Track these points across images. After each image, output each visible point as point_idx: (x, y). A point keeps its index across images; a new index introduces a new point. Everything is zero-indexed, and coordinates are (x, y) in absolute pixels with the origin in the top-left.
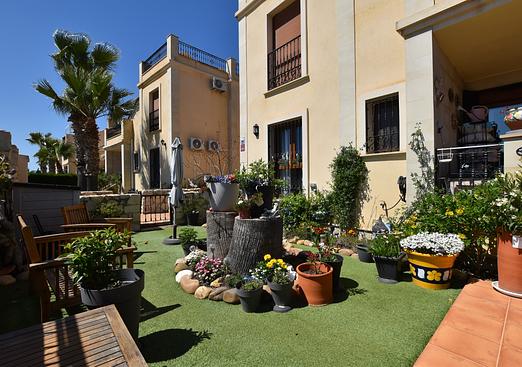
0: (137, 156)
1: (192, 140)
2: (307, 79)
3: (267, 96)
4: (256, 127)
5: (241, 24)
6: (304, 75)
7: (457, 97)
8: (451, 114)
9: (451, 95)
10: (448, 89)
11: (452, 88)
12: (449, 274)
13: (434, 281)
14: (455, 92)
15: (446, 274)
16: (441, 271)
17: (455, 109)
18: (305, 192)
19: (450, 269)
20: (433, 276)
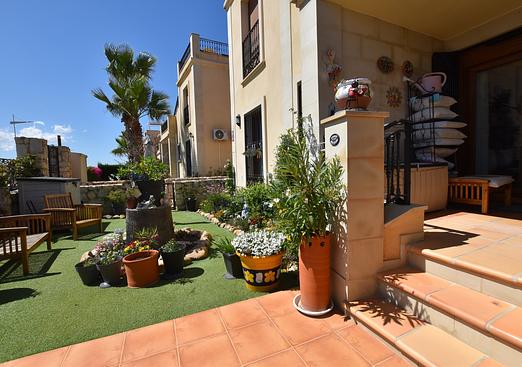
0: (179, 147)
1: (215, 131)
2: (263, 66)
3: (244, 84)
4: (239, 117)
5: (229, 13)
6: (261, 61)
7: (408, 64)
8: (388, 88)
9: (385, 65)
10: (376, 59)
11: (390, 57)
12: (264, 277)
13: (249, 282)
14: (399, 60)
15: (259, 276)
16: (253, 272)
17: (399, 80)
18: (265, 182)
19: (263, 272)
20: (248, 276)
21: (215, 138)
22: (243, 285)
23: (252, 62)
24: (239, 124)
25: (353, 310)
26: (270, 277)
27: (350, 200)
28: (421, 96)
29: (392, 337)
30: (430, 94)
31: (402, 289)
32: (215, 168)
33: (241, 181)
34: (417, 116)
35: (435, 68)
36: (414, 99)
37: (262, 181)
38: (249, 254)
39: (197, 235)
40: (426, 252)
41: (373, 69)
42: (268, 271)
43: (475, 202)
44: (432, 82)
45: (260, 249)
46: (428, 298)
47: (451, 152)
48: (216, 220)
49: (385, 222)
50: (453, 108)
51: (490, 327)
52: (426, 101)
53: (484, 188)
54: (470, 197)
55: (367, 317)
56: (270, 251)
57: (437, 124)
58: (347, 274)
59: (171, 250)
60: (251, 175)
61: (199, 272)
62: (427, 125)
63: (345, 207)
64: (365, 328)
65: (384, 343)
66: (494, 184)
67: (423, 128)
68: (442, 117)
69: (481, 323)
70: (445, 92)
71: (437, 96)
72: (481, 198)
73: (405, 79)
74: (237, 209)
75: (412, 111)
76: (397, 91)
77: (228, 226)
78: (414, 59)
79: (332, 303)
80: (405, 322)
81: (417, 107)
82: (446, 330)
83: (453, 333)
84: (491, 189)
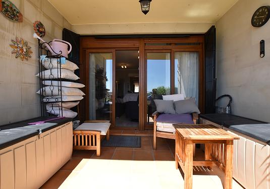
7: (40, 25)
30: (58, 57)
34: (47, 74)
36: (44, 57)
43: (92, 148)
47: (75, 104)
52: (55, 62)
53: (99, 136)
54: (88, 145)
57: (64, 83)
62: (55, 83)
67: (52, 85)
68: (68, 78)
70: (70, 58)
71: (63, 59)
72: (96, 145)
73: (36, 36)
75: (42, 68)
81: (47, 65)
84: (102, 137)
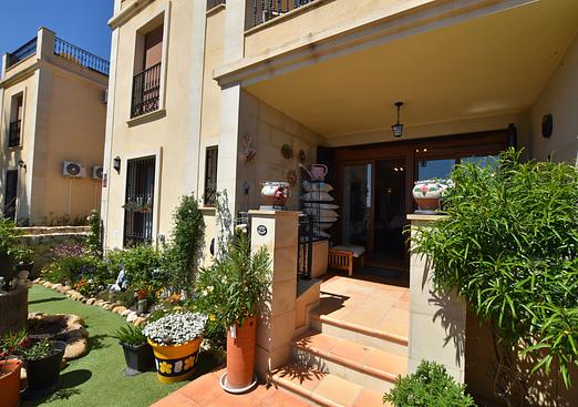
1: (66, 164)
2: (163, 114)
3: (130, 124)
4: (118, 160)
5: (115, 33)
6: (161, 108)
7: (302, 153)
8: (288, 171)
9: (287, 152)
10: (281, 145)
11: (290, 145)
12: (184, 365)
13: (165, 374)
14: (297, 148)
15: (179, 365)
16: (172, 362)
17: (295, 165)
18: (154, 244)
19: (183, 359)
20: (164, 367)
21: (66, 173)
22: (155, 379)
23: (145, 103)
24: (118, 169)
25: (275, 377)
26: (190, 363)
27: (275, 283)
28: (311, 182)
29: (308, 392)
30: (317, 181)
31: (311, 352)
32: (60, 213)
33: (114, 239)
34: (308, 196)
35: (320, 161)
36: (306, 182)
37: (150, 242)
38: (170, 343)
39: (60, 322)
40: (323, 317)
41: (278, 154)
42: (188, 357)
43: (345, 268)
44: (318, 172)
45: (181, 336)
46: (329, 355)
47: (328, 226)
48: (76, 294)
49: (298, 296)
50: (330, 193)
51: (366, 367)
52: (314, 186)
53: (350, 258)
54: (341, 264)
55: (286, 381)
56: (193, 335)
57: (322, 205)
58: (270, 347)
59: (44, 355)
60: (131, 233)
61: (84, 376)
62: (314, 205)
63: (270, 289)
64: (287, 392)
65: (302, 399)
66: (356, 255)
67: (312, 207)
68: (325, 200)
69: (360, 365)
70: (327, 180)
71: (321, 183)
72: (348, 265)
73: (300, 165)
74: (106, 275)
75: (304, 192)
76: (294, 174)
77: (101, 302)
78: (306, 149)
79: (256, 376)
80: (314, 377)
81: (307, 189)
82: (340, 376)
83: (344, 377)
84: (354, 258)
